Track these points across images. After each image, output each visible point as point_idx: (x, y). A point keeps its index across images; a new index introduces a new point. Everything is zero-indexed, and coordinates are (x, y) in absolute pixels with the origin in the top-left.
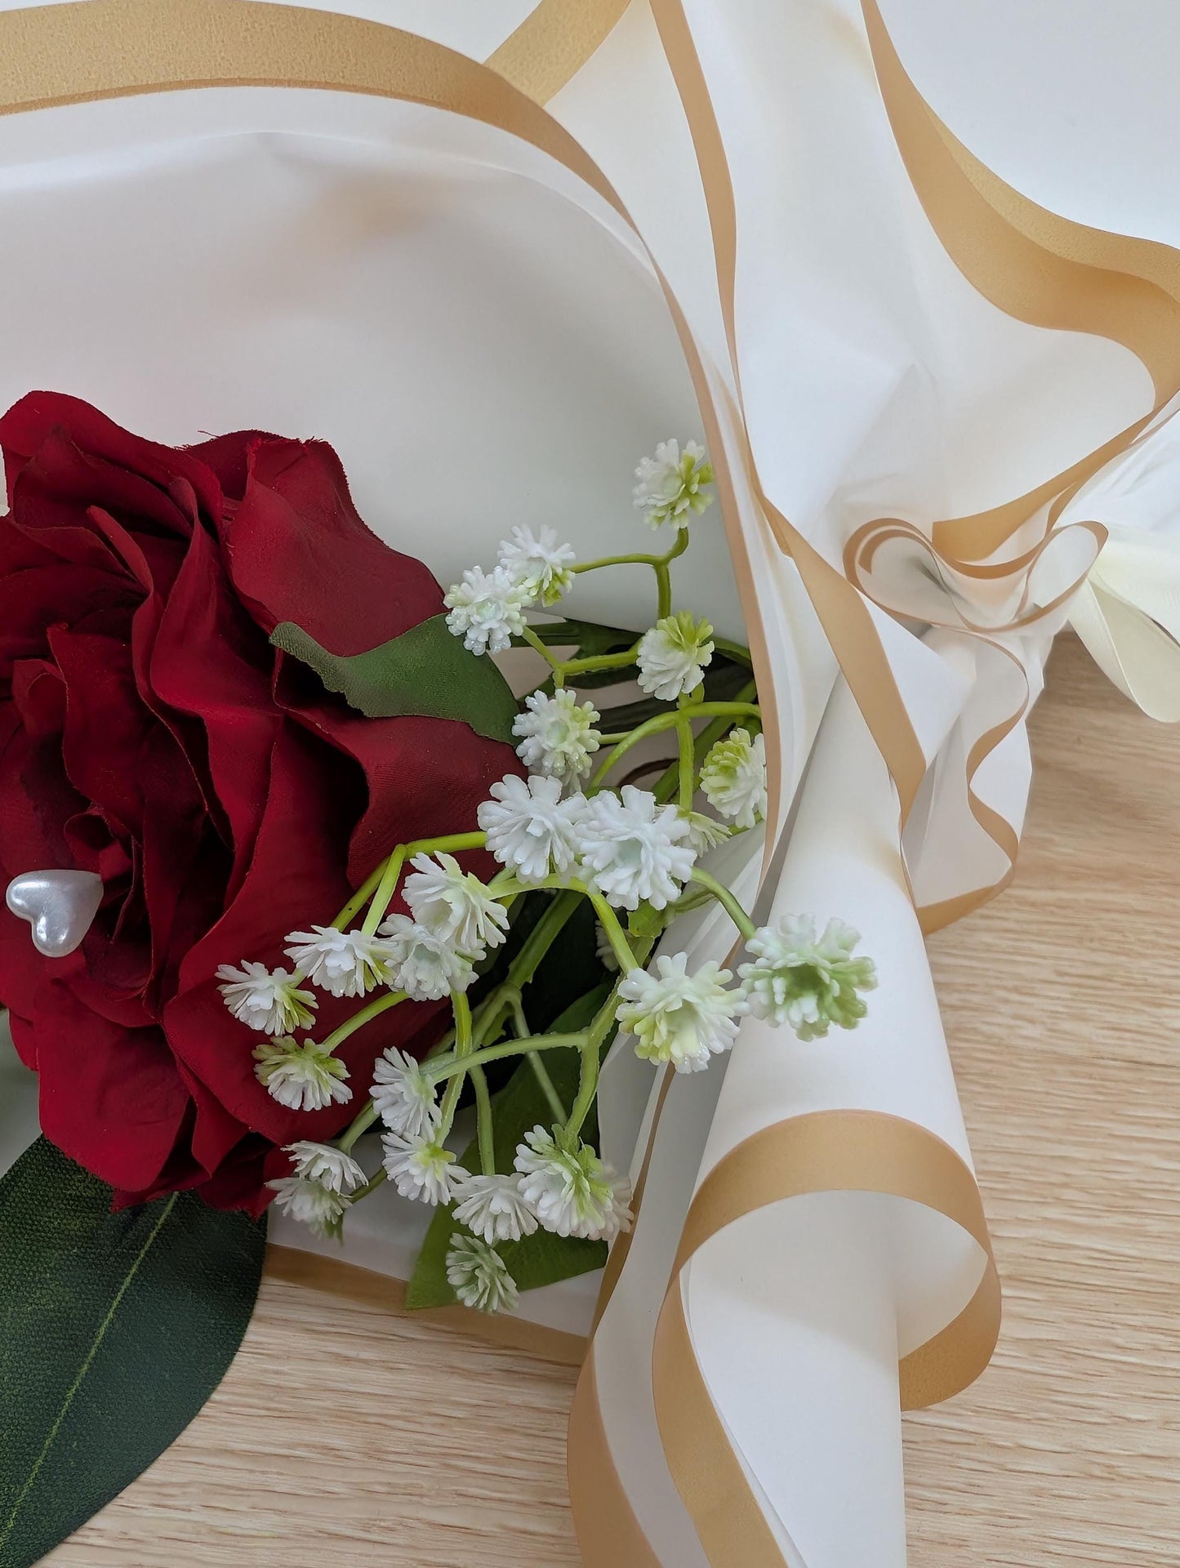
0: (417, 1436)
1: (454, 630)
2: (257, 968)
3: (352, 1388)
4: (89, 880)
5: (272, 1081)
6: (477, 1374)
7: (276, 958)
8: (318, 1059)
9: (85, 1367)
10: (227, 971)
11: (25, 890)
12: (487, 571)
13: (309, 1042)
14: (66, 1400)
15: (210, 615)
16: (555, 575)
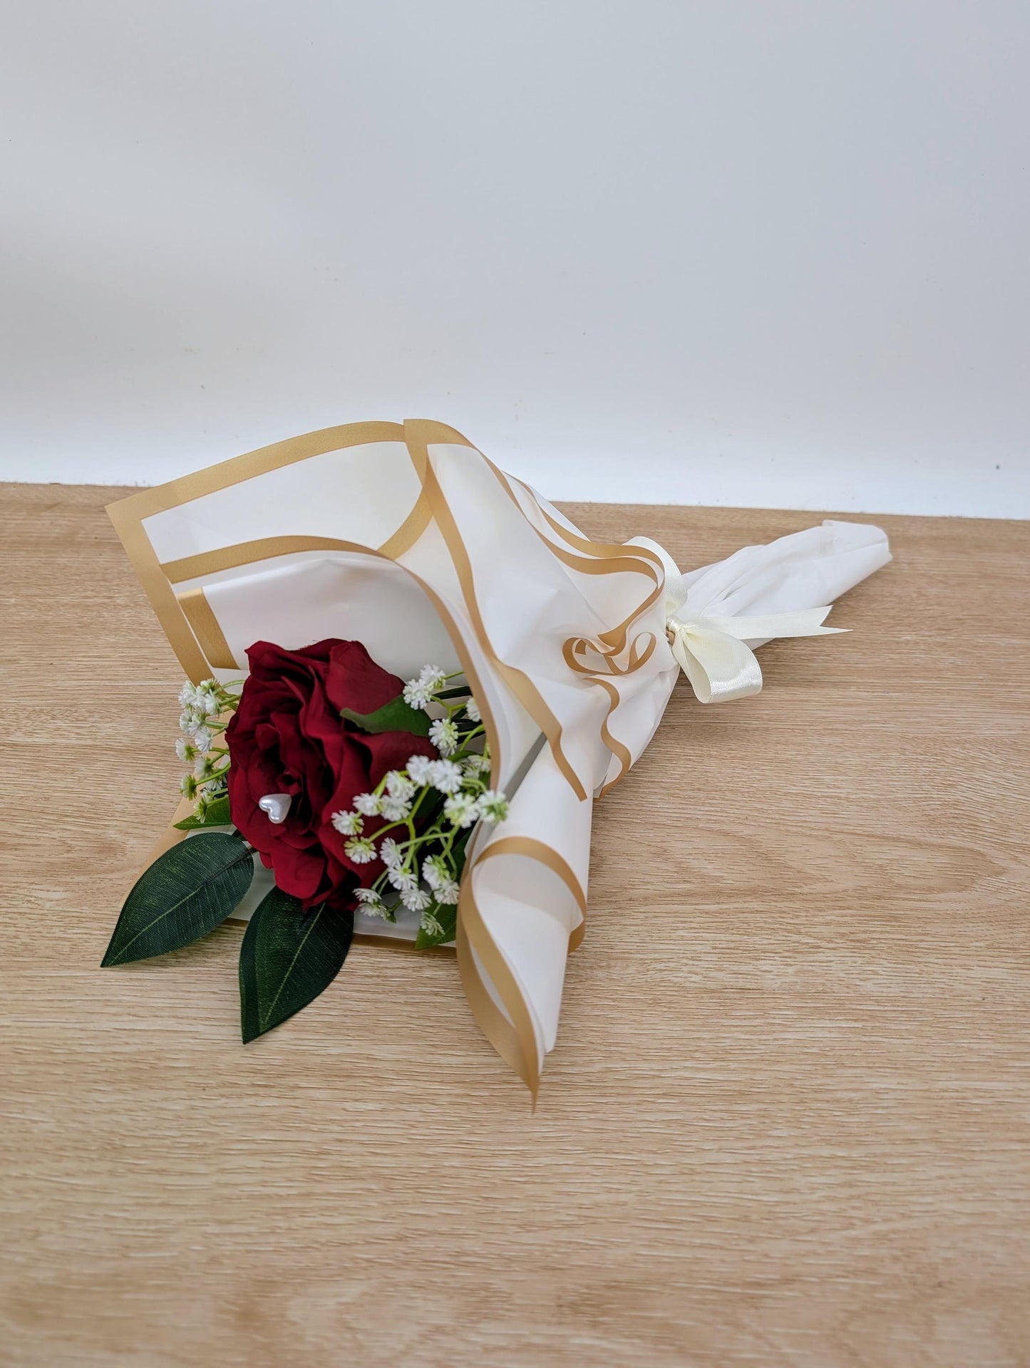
1: (407, 702)
2: (344, 813)
4: (287, 797)
5: (349, 853)
7: (351, 809)
8: (366, 844)
10: (335, 815)
11: (266, 802)
12: (417, 681)
13: (362, 838)
15: (322, 706)
16: (439, 681)
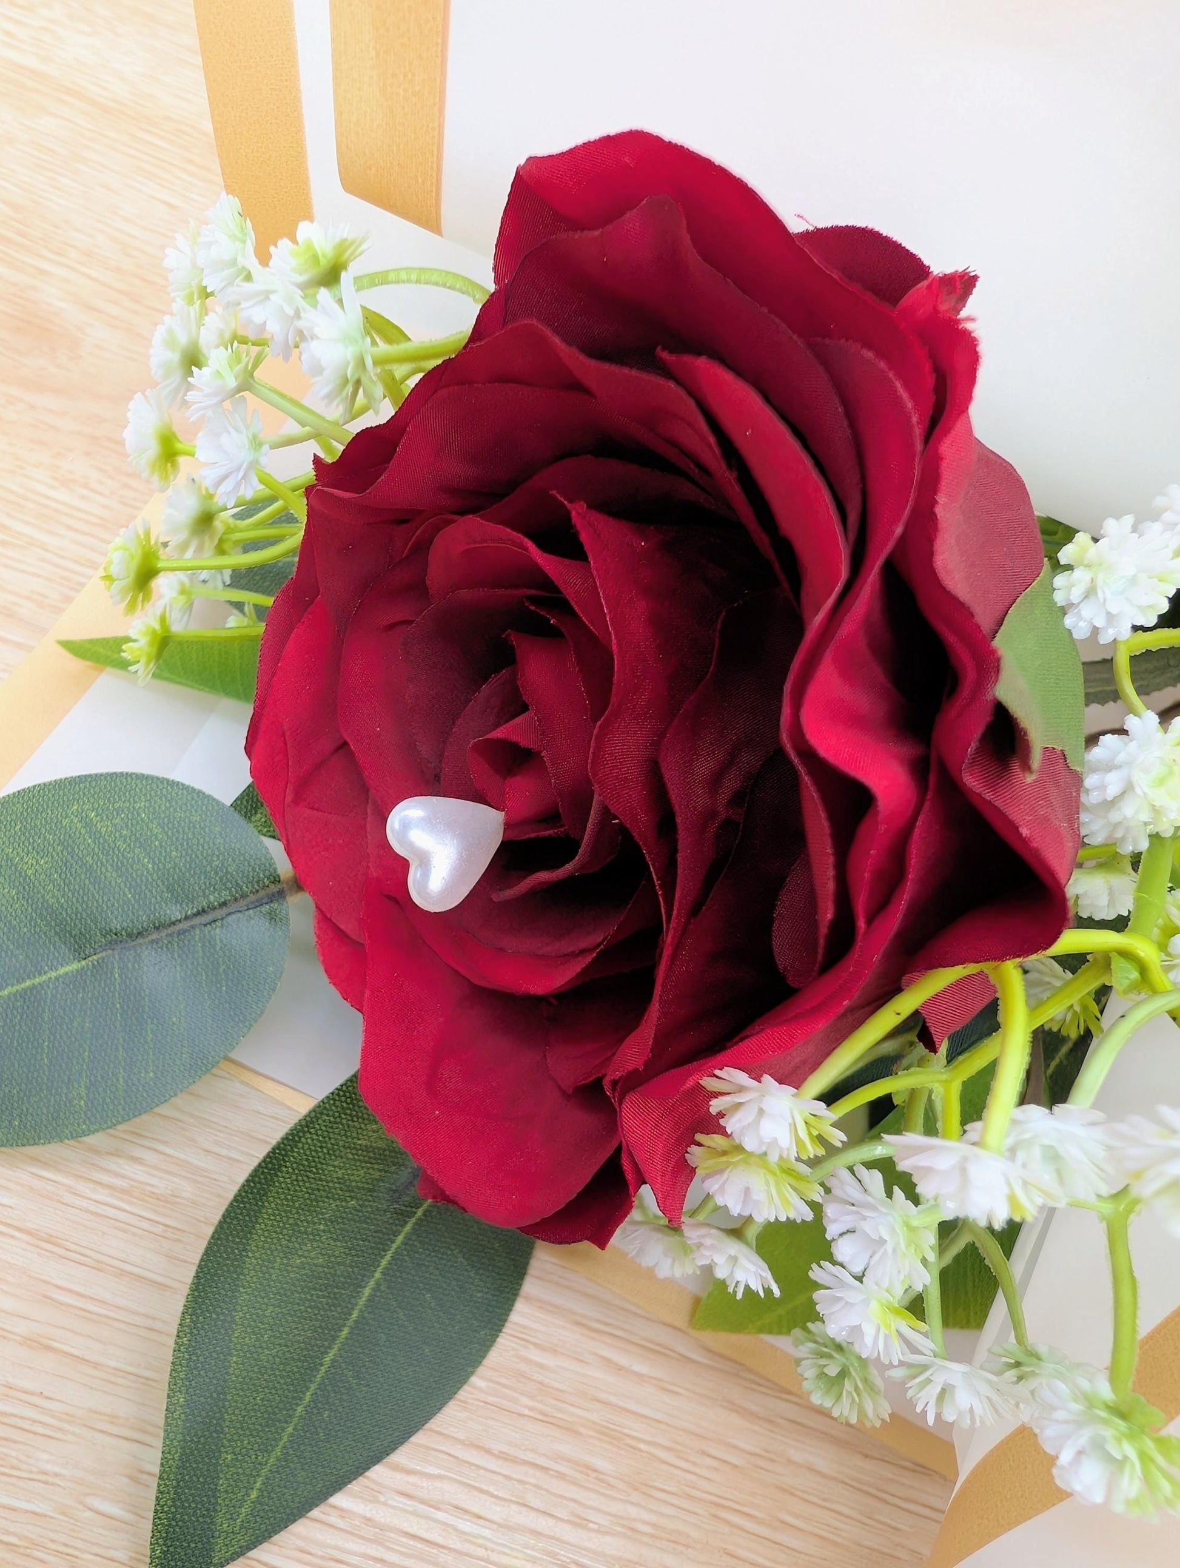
0: (689, 1476)
3: (621, 1404)
6: (759, 1418)
9: (346, 1331)
14: (322, 1365)
